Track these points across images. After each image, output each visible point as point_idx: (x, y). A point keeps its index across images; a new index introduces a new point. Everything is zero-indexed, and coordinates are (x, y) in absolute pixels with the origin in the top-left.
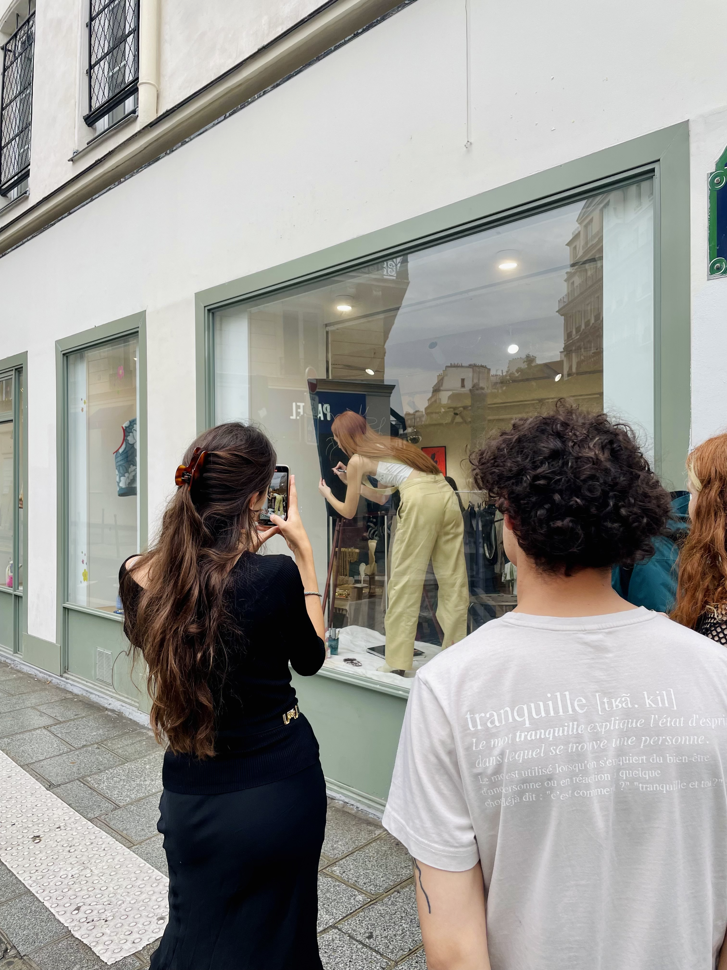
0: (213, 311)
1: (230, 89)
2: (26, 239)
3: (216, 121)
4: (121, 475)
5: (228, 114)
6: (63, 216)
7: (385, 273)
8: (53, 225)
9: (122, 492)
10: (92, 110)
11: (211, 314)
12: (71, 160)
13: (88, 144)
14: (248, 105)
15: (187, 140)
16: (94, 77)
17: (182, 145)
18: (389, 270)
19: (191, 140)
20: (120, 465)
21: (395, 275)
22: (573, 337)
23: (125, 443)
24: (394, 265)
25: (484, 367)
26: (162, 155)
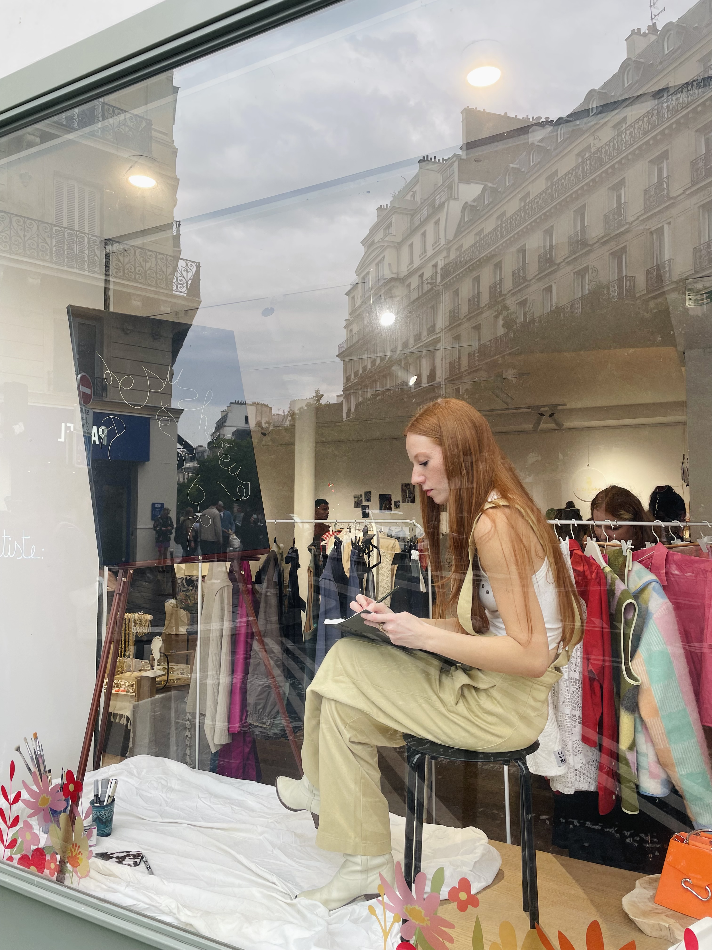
7: (174, 288)
18: (179, 286)
21: (186, 292)
22: (352, 380)
24: (184, 281)
25: (267, 406)
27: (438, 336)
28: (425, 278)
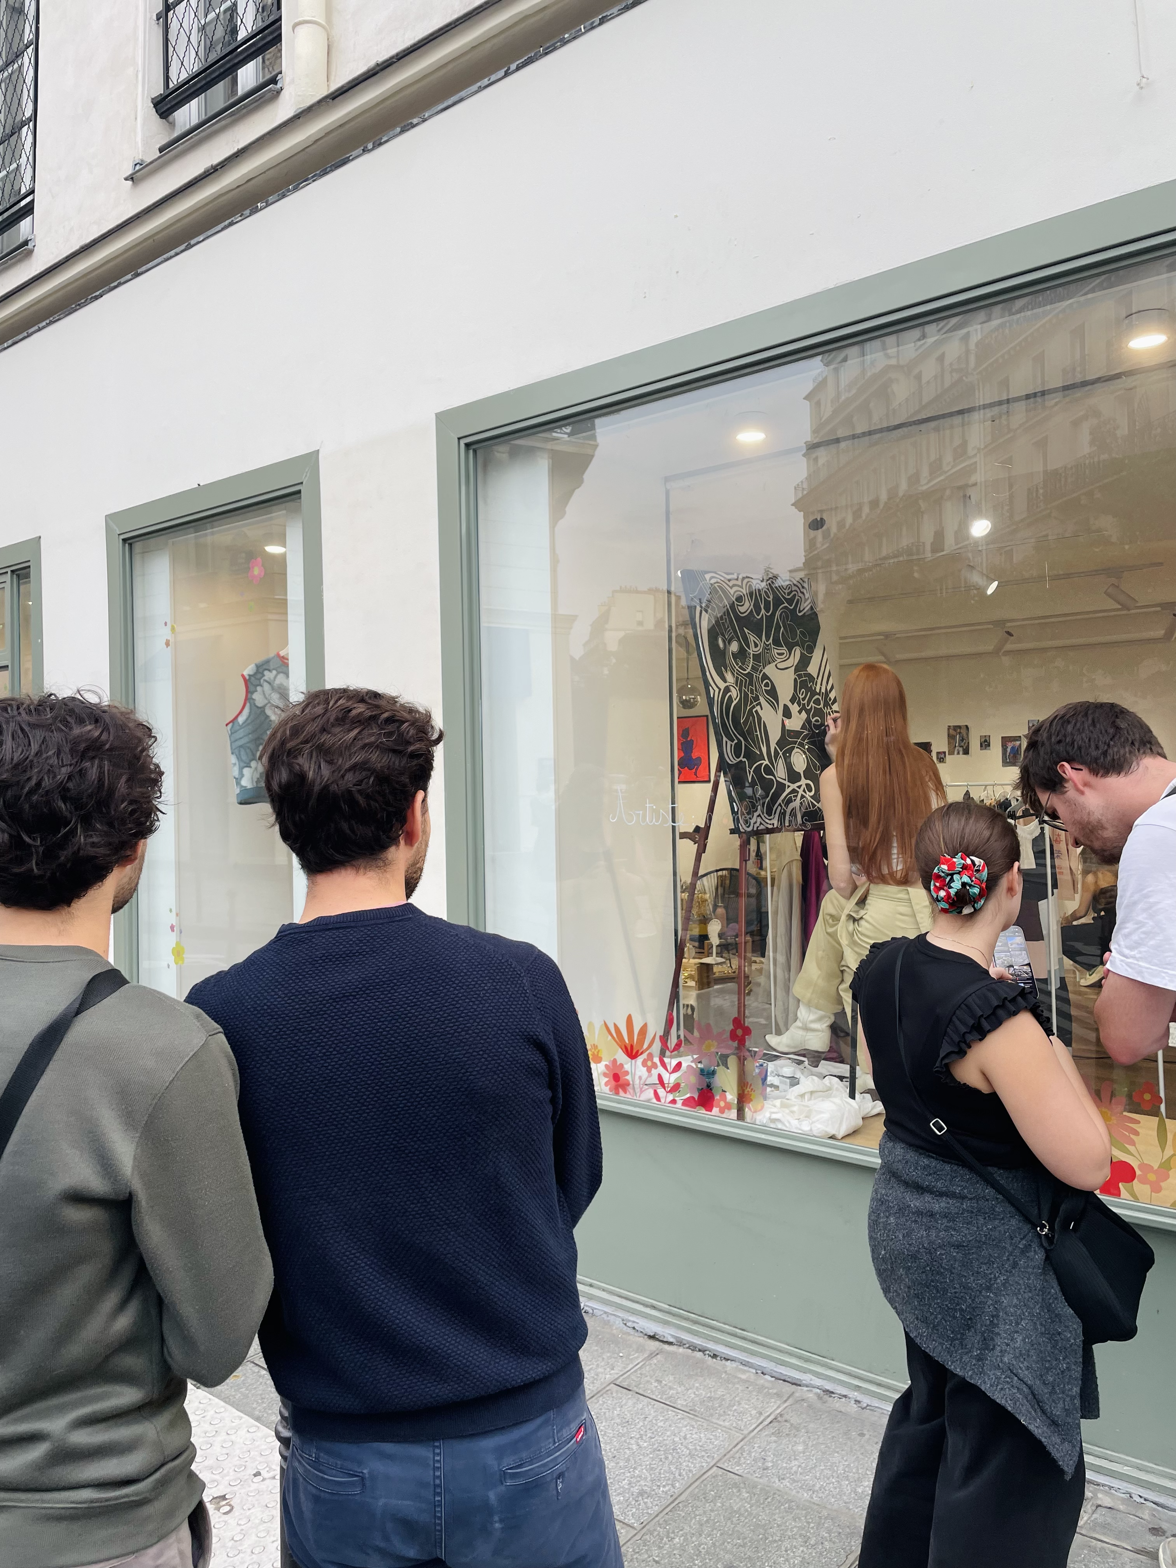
0: (474, 447)
1: (523, 15)
2: (36, 328)
3: (486, 81)
4: (243, 764)
5: (513, 67)
6: (122, 280)
8: (97, 298)
9: (246, 796)
10: (171, 85)
11: (471, 452)
12: (131, 178)
13: (161, 150)
14: (562, 46)
15: (415, 121)
16: (174, 25)
17: (403, 131)
19: (424, 121)
20: (241, 746)
23: (248, 705)
26: (354, 153)
27: (974, 460)
28: (947, 362)
